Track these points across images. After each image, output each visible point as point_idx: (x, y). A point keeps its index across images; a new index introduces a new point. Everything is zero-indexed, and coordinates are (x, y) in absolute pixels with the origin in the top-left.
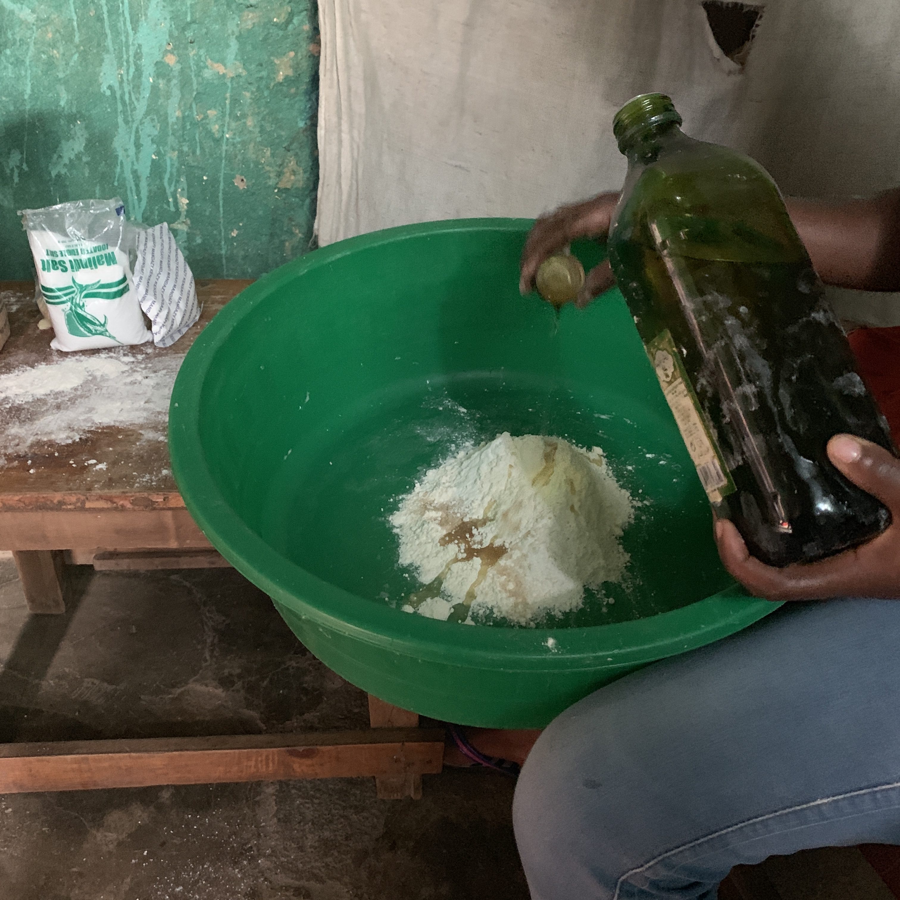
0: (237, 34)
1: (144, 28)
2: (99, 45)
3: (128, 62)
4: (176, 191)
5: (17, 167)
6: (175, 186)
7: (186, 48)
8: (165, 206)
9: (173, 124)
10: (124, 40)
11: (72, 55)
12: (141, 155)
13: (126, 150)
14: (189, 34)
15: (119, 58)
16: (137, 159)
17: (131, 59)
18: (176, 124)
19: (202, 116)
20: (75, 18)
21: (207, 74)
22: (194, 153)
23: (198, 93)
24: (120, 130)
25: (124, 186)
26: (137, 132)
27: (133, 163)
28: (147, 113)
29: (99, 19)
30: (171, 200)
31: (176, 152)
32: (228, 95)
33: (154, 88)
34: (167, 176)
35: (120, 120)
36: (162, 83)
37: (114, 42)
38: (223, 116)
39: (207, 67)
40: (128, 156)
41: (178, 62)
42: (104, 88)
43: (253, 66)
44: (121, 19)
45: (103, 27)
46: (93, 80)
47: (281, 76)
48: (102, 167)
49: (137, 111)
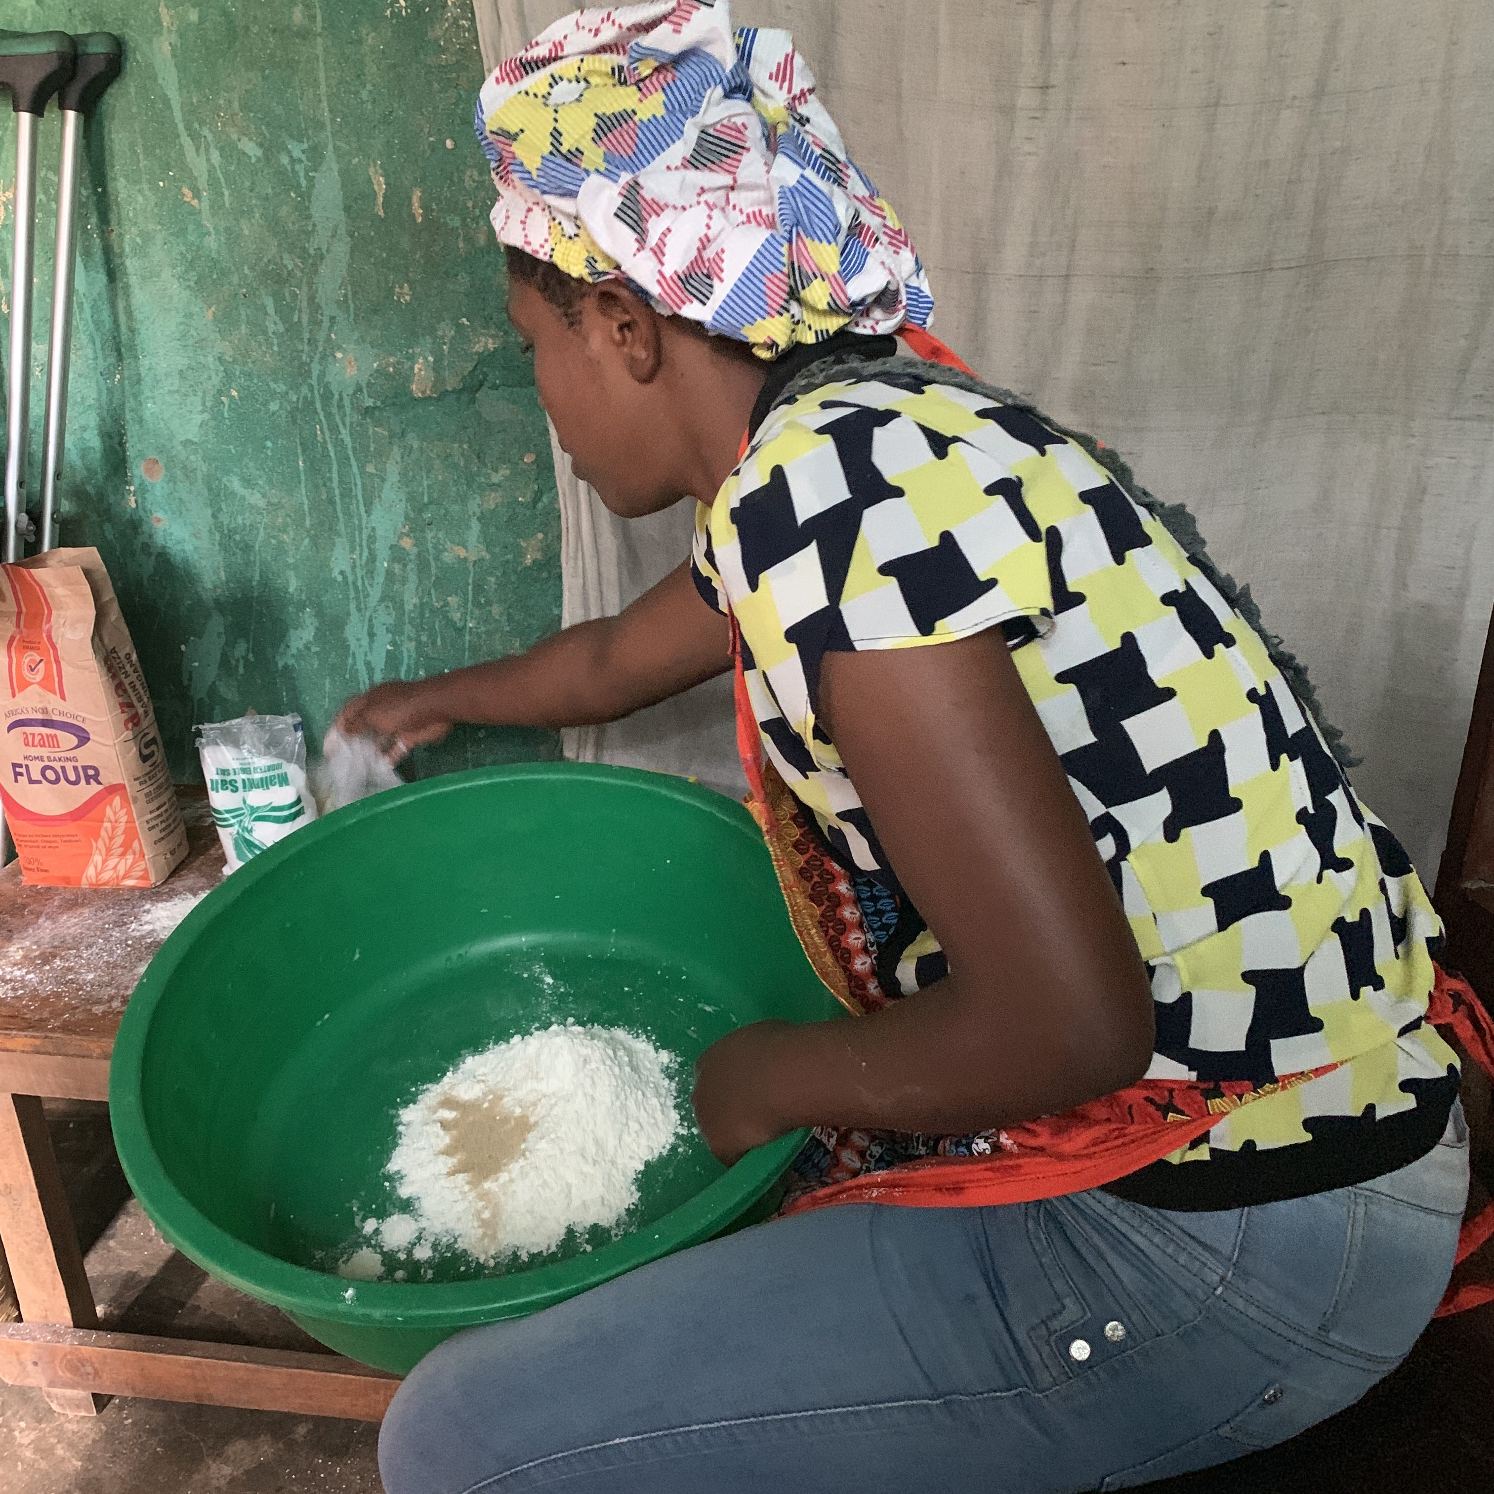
0: (478, 514)
1: (378, 511)
2: (330, 529)
3: (361, 546)
5: (243, 658)
7: (423, 531)
9: (411, 611)
10: (357, 522)
11: (303, 539)
13: (358, 640)
14: (427, 515)
15: (352, 542)
16: (371, 649)
17: (364, 543)
18: (413, 611)
19: (442, 603)
20: (306, 502)
21: (447, 557)
23: (437, 578)
24: (351, 618)
26: (370, 620)
27: (366, 655)
28: (382, 600)
29: (331, 501)
31: (414, 643)
32: (470, 581)
33: (389, 573)
35: (353, 606)
36: (397, 568)
37: (346, 526)
38: (466, 604)
39: (446, 550)
40: (360, 646)
41: (415, 545)
42: (336, 573)
43: (497, 550)
44: (354, 502)
45: (335, 510)
46: (325, 565)
47: (529, 560)
48: (332, 658)
49: (370, 598)
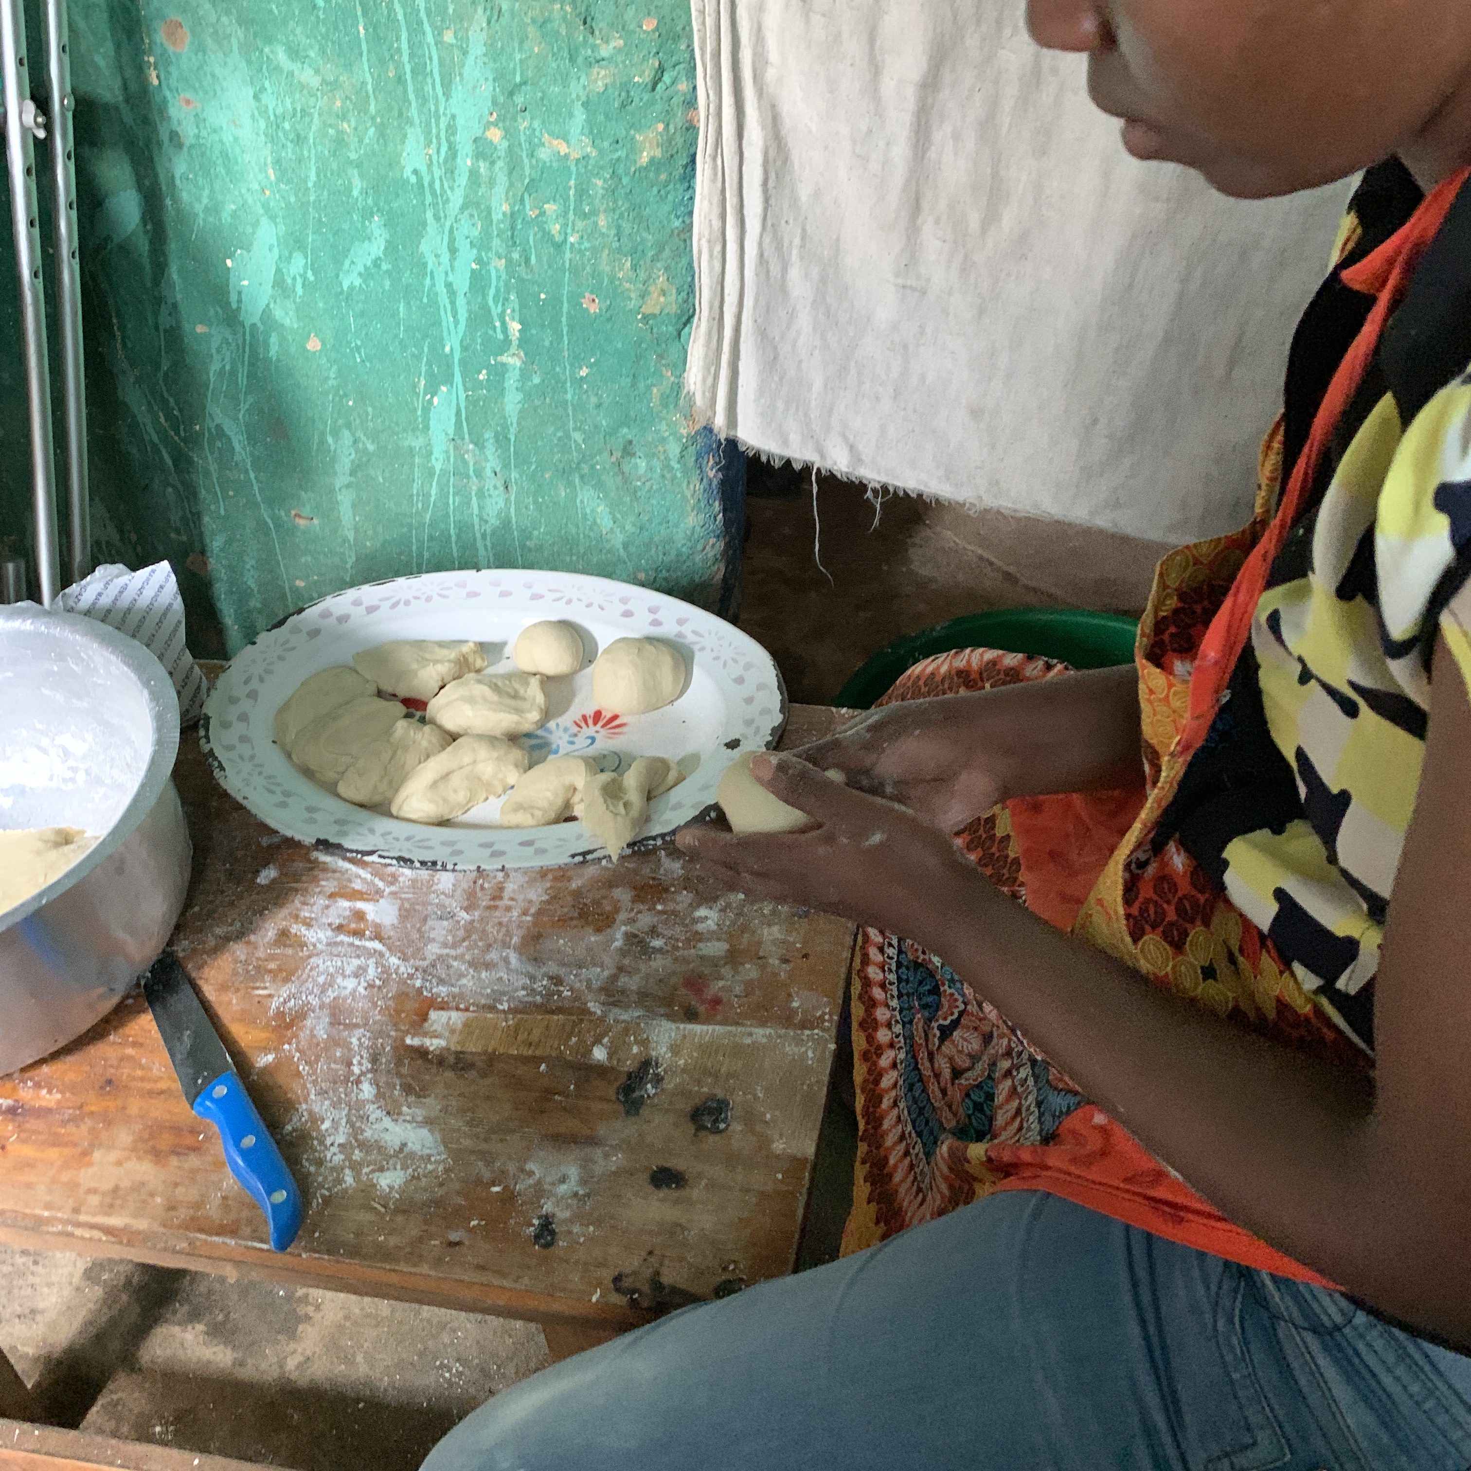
0: (584, 98)
1: (458, 91)
2: (400, 115)
3: (438, 137)
4: (504, 312)
5: (301, 276)
6: (503, 305)
7: (515, 119)
8: (491, 332)
9: (500, 222)
10: (433, 108)
11: (367, 129)
12: (456, 264)
13: (437, 256)
14: (519, 99)
15: (428, 133)
16: (452, 267)
17: (443, 135)
18: (502, 222)
19: (537, 212)
20: (370, 80)
21: (543, 154)
22: (527, 260)
23: (532, 180)
24: (428, 228)
25: (436, 303)
26: (451, 231)
27: (447, 274)
28: (462, 209)
29: (400, 79)
30: (498, 324)
31: (503, 261)
32: (572, 183)
33: (473, 174)
34: (492, 292)
35: (429, 215)
36: (483, 167)
37: (420, 113)
38: (566, 212)
39: (543, 145)
40: (440, 264)
41: (505, 137)
42: (408, 173)
43: (606, 144)
44: (429, 81)
45: (405, 91)
46: (394, 163)
47: (644, 158)
48: (407, 278)
49: (451, 204)
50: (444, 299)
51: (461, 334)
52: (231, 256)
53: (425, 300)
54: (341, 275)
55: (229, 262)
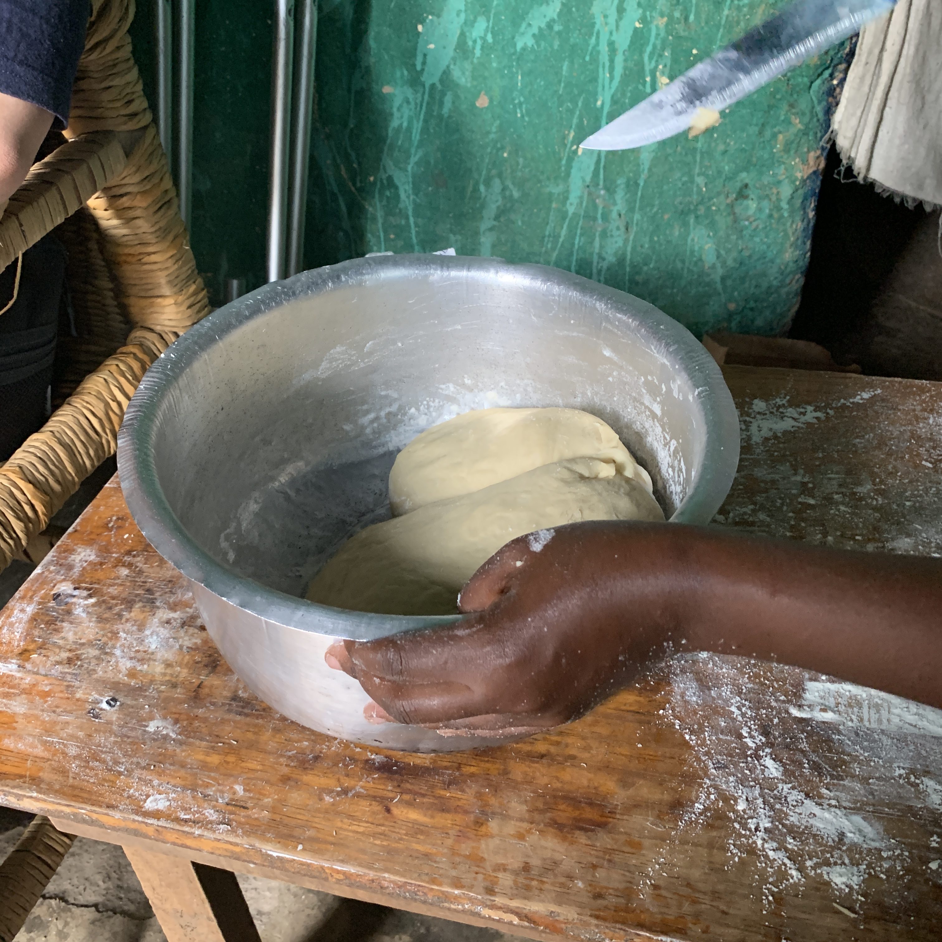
4: (656, 67)
5: (481, 38)
6: (657, 61)
8: (640, 87)
12: (622, 23)
16: (617, 27)
25: (597, 61)
27: (611, 33)
30: (648, 79)
31: (665, 19)
34: (649, 49)
40: (606, 24)
48: (575, 38)
50: (604, 58)
51: (613, 90)
52: (422, 22)
53: (587, 58)
54: (517, 38)
55: (420, 28)
